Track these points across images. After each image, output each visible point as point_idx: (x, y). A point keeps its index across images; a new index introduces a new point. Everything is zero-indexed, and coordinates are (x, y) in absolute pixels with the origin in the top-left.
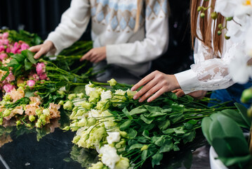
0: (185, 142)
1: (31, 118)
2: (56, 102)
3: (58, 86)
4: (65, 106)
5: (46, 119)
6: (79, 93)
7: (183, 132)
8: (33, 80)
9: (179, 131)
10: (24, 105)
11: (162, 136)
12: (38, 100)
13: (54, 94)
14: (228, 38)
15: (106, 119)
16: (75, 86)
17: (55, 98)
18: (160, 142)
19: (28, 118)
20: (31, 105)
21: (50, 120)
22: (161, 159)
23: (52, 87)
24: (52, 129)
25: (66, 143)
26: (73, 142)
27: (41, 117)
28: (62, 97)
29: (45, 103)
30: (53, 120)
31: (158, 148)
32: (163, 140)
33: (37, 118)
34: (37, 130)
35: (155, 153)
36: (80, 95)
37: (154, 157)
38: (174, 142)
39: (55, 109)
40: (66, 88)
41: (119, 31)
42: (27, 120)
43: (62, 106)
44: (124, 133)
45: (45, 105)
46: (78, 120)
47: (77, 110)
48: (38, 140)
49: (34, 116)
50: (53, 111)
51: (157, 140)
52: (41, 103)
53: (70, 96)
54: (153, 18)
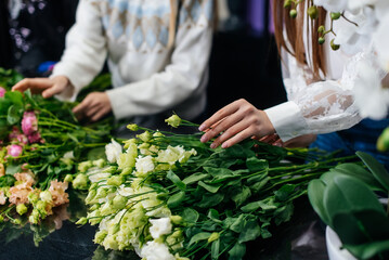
0: (278, 223)
1: (21, 208)
2: (61, 177)
3: (62, 151)
4: (75, 183)
5: (46, 209)
6: (97, 159)
7: (274, 207)
8: (17, 145)
9: (268, 205)
10: (6, 189)
11: (241, 216)
12: (29, 178)
13: (55, 164)
14: (336, 47)
15: (145, 196)
16: (89, 149)
17: (58, 171)
18: (238, 225)
19: (14, 210)
20: (18, 187)
21: (53, 209)
22: (243, 254)
23: (50, 154)
24: (58, 224)
25: (83, 245)
26: (95, 241)
27: (38, 206)
28: (69, 168)
29: (42, 181)
30: (57, 209)
31: (236, 235)
32: (242, 221)
33: (30, 208)
34: (33, 229)
35: (232, 246)
36: (99, 162)
37: (231, 252)
38: (261, 224)
39: (60, 190)
40: (74, 154)
41: (145, 52)
42: (14, 213)
43: (70, 184)
44: (177, 218)
45: (42, 184)
46: (100, 205)
47: (96, 188)
48: (37, 245)
49: (25, 204)
50: (56, 193)
51: (232, 223)
52: (35, 183)
53: (82, 166)
54: (189, 27)
